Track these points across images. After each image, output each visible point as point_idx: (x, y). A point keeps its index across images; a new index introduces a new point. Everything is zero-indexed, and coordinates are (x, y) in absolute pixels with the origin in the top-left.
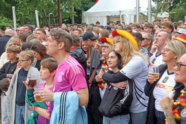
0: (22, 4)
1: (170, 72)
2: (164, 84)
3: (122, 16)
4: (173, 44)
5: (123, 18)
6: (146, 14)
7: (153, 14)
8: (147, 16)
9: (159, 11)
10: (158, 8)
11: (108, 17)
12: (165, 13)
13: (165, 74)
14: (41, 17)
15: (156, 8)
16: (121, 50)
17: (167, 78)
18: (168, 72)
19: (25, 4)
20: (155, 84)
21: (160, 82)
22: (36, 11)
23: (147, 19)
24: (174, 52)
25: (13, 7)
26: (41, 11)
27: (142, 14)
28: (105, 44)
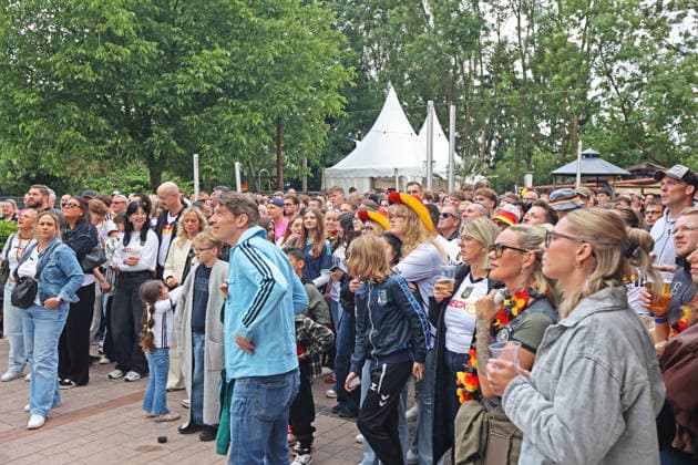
0: (211, 150)
1: (475, 278)
2: (464, 300)
3: (400, 178)
4: (475, 227)
5: (400, 182)
6: (444, 177)
7: (458, 177)
8: (446, 182)
9: (468, 172)
10: (466, 166)
11: (372, 178)
12: (479, 176)
13: (467, 282)
14: (245, 174)
15: (463, 167)
16: (404, 234)
17: (469, 290)
18: (471, 278)
19: (217, 150)
20: (447, 301)
21: (457, 297)
22: (237, 164)
23: (447, 186)
24: (480, 243)
25: (196, 156)
26: (246, 165)
27: (437, 176)
28: (368, 224)
